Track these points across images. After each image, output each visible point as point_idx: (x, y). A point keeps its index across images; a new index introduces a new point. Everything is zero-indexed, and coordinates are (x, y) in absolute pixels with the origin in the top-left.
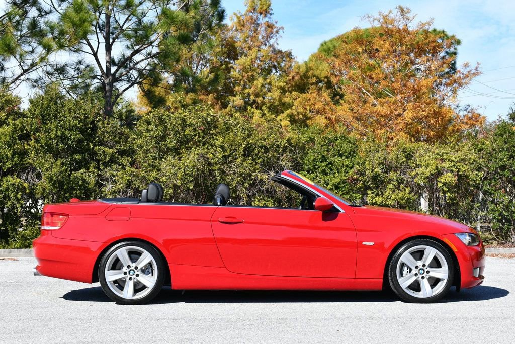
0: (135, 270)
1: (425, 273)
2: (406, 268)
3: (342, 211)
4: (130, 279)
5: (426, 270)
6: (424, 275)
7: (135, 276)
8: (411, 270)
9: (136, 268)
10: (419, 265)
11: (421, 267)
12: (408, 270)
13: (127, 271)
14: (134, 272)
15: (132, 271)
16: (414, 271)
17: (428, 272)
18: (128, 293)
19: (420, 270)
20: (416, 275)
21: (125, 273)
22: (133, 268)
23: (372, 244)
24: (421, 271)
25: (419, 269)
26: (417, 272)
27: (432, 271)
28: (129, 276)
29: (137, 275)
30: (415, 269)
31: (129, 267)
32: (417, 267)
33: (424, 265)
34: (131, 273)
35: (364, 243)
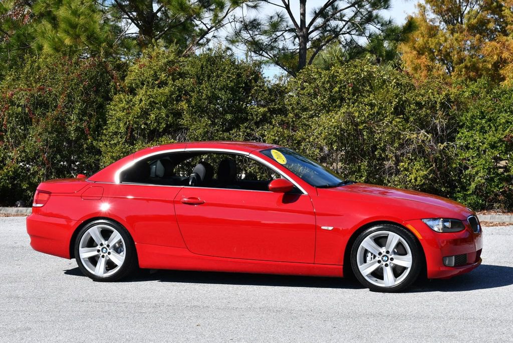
0: (107, 248)
1: (389, 260)
2: (369, 255)
3: (305, 193)
4: (103, 256)
5: (390, 257)
6: (387, 262)
7: (107, 253)
8: (375, 257)
9: (108, 246)
10: (382, 252)
11: (384, 254)
12: (372, 257)
13: (100, 249)
14: (107, 250)
15: (105, 249)
16: (378, 258)
17: (392, 259)
18: (100, 270)
19: (384, 256)
20: (379, 262)
21: (98, 251)
22: (105, 246)
23: (331, 228)
24: (384, 258)
25: (381, 256)
26: (380, 259)
27: (397, 259)
28: (102, 254)
29: (109, 253)
30: (379, 256)
31: (102, 245)
32: (380, 254)
33: (388, 252)
34: (104, 251)
35: (323, 228)
